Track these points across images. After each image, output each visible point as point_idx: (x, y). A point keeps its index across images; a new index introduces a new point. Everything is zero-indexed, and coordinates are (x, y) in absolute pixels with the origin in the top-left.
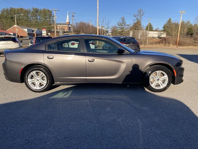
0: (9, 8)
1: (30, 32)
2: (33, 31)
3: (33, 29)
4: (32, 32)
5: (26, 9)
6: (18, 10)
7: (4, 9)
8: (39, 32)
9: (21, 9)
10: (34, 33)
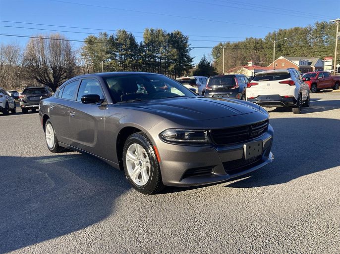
0: (277, 31)
1: (303, 66)
2: (310, 63)
3: (310, 60)
4: (307, 66)
5: (304, 27)
6: (291, 32)
7: (270, 33)
8: (320, 64)
9: (296, 29)
10: (312, 66)
